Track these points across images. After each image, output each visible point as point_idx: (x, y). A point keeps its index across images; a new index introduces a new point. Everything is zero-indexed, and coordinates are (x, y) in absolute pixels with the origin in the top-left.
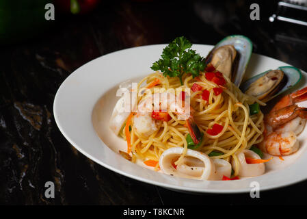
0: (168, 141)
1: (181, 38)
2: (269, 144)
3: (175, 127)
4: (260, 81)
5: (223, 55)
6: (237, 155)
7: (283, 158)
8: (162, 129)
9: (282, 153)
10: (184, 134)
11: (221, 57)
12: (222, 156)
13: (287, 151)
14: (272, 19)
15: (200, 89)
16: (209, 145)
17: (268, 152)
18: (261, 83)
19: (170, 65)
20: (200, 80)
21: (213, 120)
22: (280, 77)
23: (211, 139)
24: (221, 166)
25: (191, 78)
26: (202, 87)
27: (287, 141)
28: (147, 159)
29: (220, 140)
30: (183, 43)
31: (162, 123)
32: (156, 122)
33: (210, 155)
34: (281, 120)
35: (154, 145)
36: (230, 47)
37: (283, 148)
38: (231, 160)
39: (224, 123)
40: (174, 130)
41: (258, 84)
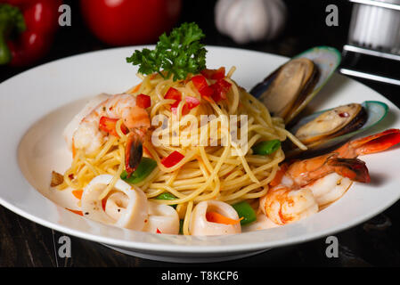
9: (284, 221)
13: (290, 219)
41: (317, 119)
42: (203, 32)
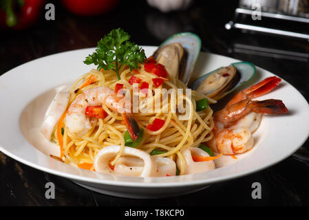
0: (105, 140)
1: (117, 31)
2: (220, 142)
3: (112, 125)
4: (210, 78)
5: (169, 53)
6: (182, 153)
7: (236, 156)
8: (97, 128)
9: (235, 151)
10: (122, 132)
11: (167, 56)
12: (165, 154)
13: (241, 149)
14: (228, 27)
15: (139, 81)
16: (150, 142)
17: (219, 152)
18: (211, 80)
19: (105, 58)
20: (139, 73)
21: (154, 115)
22: (232, 73)
23: (152, 136)
24: (163, 165)
25: (128, 70)
26: (140, 80)
27: (239, 137)
28: (81, 162)
29: (162, 136)
30: (119, 35)
31: (98, 121)
32: (90, 120)
33: (151, 154)
34: (233, 116)
35: (89, 145)
36: (177, 45)
37: (235, 145)
38: (176, 158)
39: (166, 118)
40: (111, 128)
41: (208, 82)
42: (129, 34)
